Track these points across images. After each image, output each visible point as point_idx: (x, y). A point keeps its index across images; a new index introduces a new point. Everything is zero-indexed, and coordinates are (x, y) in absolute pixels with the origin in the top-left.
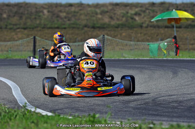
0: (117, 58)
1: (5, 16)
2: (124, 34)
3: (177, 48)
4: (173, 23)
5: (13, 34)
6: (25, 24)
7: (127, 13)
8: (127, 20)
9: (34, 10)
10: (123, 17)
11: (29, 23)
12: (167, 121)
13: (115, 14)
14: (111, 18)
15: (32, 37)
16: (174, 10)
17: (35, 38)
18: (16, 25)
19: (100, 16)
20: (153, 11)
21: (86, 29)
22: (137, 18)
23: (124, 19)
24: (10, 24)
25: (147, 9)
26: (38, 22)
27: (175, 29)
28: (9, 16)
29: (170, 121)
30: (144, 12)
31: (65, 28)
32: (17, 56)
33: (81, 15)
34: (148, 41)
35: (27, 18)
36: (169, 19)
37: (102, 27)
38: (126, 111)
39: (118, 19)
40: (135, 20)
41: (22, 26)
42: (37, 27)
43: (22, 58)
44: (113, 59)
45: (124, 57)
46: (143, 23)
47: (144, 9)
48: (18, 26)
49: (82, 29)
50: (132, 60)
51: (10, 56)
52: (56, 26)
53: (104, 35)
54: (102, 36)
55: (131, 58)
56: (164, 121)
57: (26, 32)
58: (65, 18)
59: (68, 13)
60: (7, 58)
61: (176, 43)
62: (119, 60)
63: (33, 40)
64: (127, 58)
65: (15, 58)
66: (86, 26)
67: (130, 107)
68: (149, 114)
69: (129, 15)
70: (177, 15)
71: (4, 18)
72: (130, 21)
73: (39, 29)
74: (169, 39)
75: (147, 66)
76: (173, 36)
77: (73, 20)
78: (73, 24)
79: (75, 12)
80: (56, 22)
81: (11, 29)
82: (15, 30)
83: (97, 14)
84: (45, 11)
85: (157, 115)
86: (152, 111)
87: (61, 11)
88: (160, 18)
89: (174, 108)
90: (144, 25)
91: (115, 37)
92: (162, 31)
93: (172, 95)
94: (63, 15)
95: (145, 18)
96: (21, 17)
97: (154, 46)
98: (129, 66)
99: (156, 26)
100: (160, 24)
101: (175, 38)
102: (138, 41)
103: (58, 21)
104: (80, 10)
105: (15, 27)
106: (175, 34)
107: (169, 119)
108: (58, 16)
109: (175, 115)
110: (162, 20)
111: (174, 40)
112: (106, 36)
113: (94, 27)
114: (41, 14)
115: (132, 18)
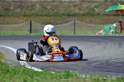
0: (83, 35)
1: (12, 8)
2: (88, 20)
3: (122, 29)
4: (119, 13)
5: (17, 19)
6: (25, 13)
7: (90, 6)
8: (90, 11)
9: (30, 4)
10: (87, 8)
11: (27, 12)
12: (115, 75)
13: (82, 7)
14: (80, 9)
15: (29, 21)
16: (120, 4)
17: (31, 22)
18: (19, 14)
19: (72, 8)
20: (107, 5)
21: (64, 16)
22: (96, 9)
23: (88, 10)
24: (15, 13)
25: (102, 4)
26: (33, 12)
27: (120, 16)
28: (15, 8)
29: (117, 75)
30: (101, 5)
31: (50, 16)
32: (19, 33)
33: (60, 7)
34: (103, 24)
35: (26, 9)
36: (116, 10)
37: (74, 15)
38: (89, 69)
39: (84, 10)
40: (95, 11)
41: (23, 14)
42: (32, 15)
43: (23, 35)
44: (81, 35)
45: (88, 34)
46: (100, 13)
47: (100, 4)
48: (21, 14)
49: (61, 16)
50: (93, 36)
51: (15, 33)
52: (44, 14)
53: (75, 20)
54: (74, 21)
55: (92, 35)
56: (113, 75)
57: (25, 18)
58: (51, 9)
59: (52, 6)
60: (13, 34)
61: (121, 26)
62: (84, 36)
63: (30, 23)
64: (90, 35)
65: (18, 35)
66: (64, 14)
67: (91, 66)
68: (103, 71)
69: (91, 7)
70: (122, 8)
71: (12, 10)
72: (92, 11)
73: (34, 16)
74: (116, 23)
75: (102, 40)
76: (119, 21)
77: (55, 11)
78: (56, 13)
79: (56, 5)
80: (44, 12)
81: (16, 16)
82: (18, 17)
83: (70, 6)
84: (38, 5)
85: (109, 71)
86: (106, 69)
87: (48, 5)
88: (111, 10)
89: (119, 67)
90: (101, 14)
91: (82, 21)
92: (112, 18)
93: (118, 59)
94: (49, 7)
95: (101, 10)
96: (22, 9)
97: (107, 27)
98: (91, 40)
99: (108, 15)
100: (111, 13)
101: (120, 22)
102: (97, 24)
103: (46, 11)
104: (60, 4)
105: (18, 15)
106: (120, 20)
107: (116, 74)
108: (46, 8)
109: (120, 71)
110: (112, 11)
111: (119, 24)
112: (76, 21)
113: (68, 15)
114: (35, 7)
115: (93, 10)
